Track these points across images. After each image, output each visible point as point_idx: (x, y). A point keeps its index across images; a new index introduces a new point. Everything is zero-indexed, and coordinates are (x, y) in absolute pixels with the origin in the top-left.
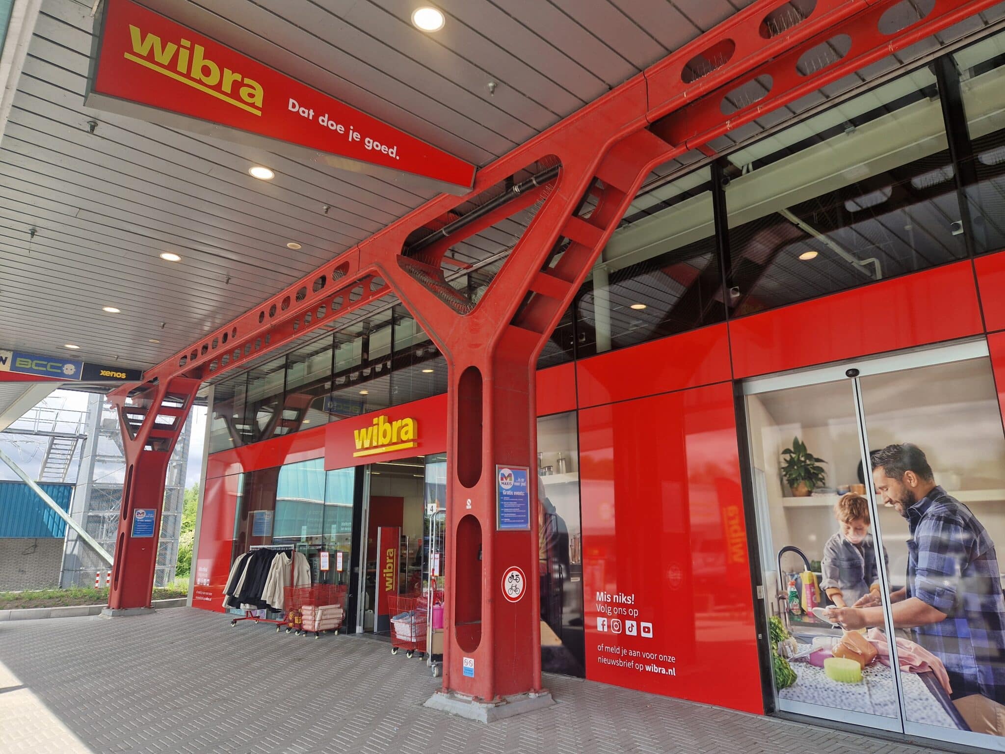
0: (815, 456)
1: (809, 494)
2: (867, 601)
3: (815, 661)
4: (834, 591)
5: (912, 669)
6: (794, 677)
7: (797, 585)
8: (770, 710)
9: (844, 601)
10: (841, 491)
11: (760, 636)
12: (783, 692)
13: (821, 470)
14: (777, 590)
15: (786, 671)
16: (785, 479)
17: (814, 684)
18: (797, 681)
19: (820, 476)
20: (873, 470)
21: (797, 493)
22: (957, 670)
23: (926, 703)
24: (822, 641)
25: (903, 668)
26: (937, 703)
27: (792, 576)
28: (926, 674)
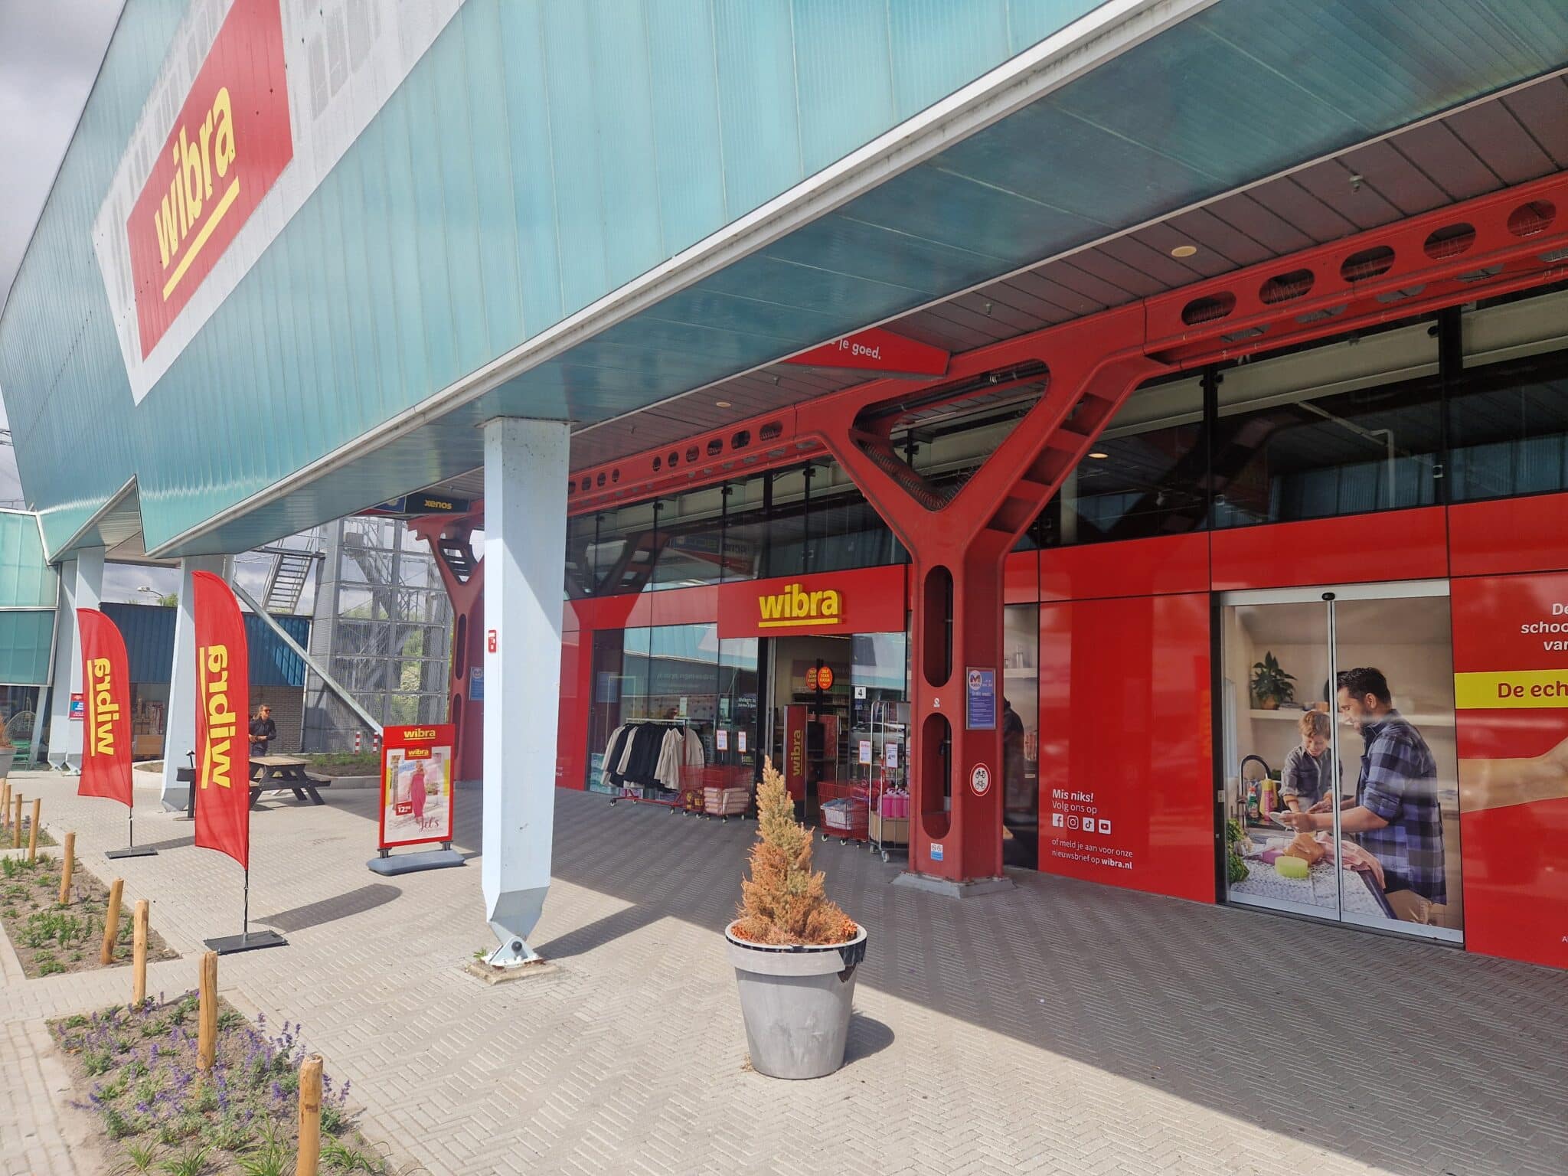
0: (1286, 673)
1: (1276, 708)
2: (1319, 808)
3: (1267, 859)
4: (1290, 798)
5: (1353, 868)
6: (1247, 873)
7: (1257, 791)
8: (1221, 899)
9: (1299, 807)
10: (1307, 707)
11: (1217, 836)
12: (1235, 885)
13: (1290, 686)
14: (1238, 795)
15: (1239, 867)
16: (1254, 691)
17: (1264, 878)
18: (1249, 876)
19: (1288, 692)
20: (1338, 690)
21: (1265, 706)
22: (1392, 869)
23: (1362, 896)
24: (1275, 841)
25: (1345, 866)
26: (1372, 896)
27: (1253, 782)
28: (1365, 873)
